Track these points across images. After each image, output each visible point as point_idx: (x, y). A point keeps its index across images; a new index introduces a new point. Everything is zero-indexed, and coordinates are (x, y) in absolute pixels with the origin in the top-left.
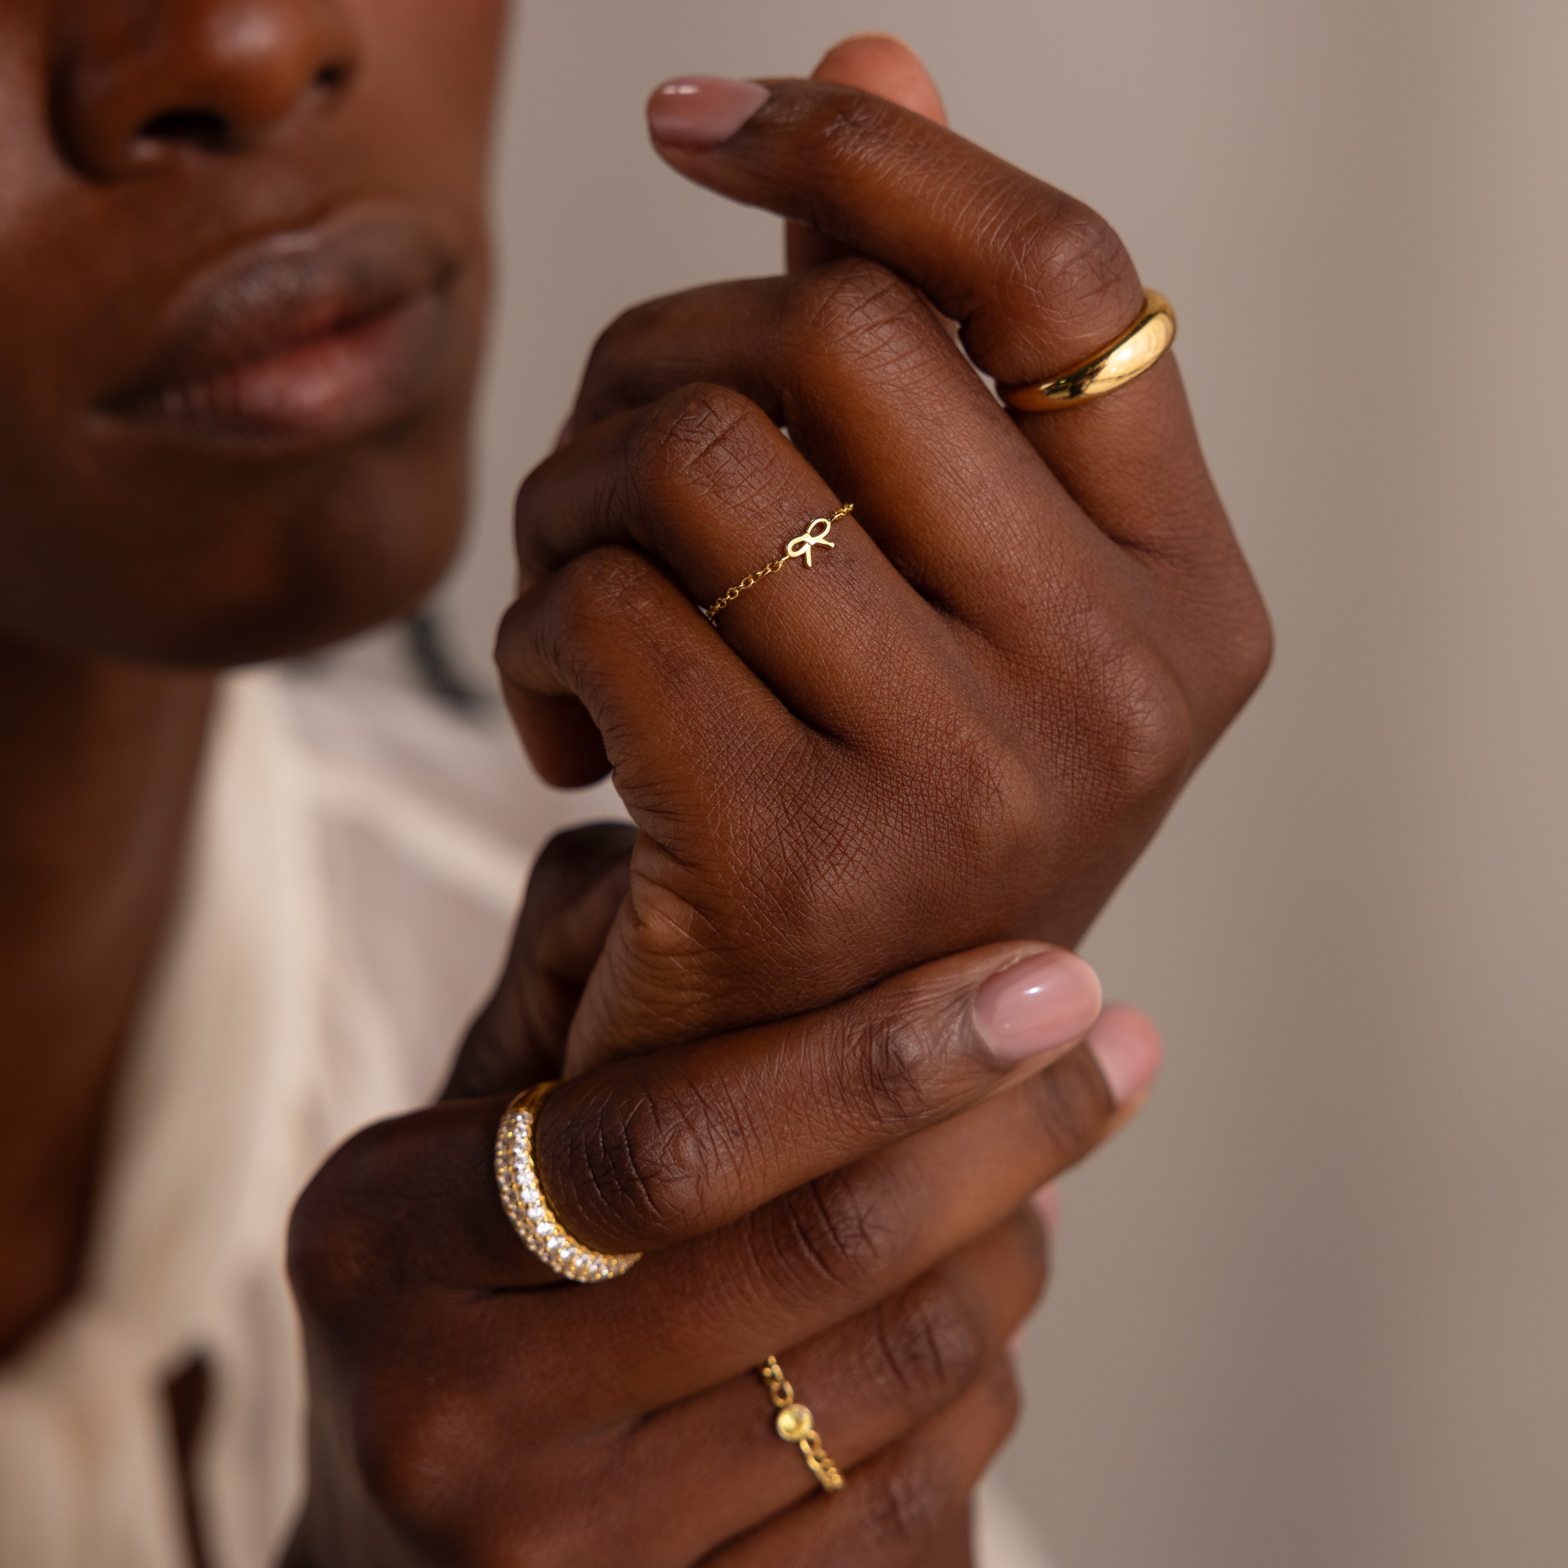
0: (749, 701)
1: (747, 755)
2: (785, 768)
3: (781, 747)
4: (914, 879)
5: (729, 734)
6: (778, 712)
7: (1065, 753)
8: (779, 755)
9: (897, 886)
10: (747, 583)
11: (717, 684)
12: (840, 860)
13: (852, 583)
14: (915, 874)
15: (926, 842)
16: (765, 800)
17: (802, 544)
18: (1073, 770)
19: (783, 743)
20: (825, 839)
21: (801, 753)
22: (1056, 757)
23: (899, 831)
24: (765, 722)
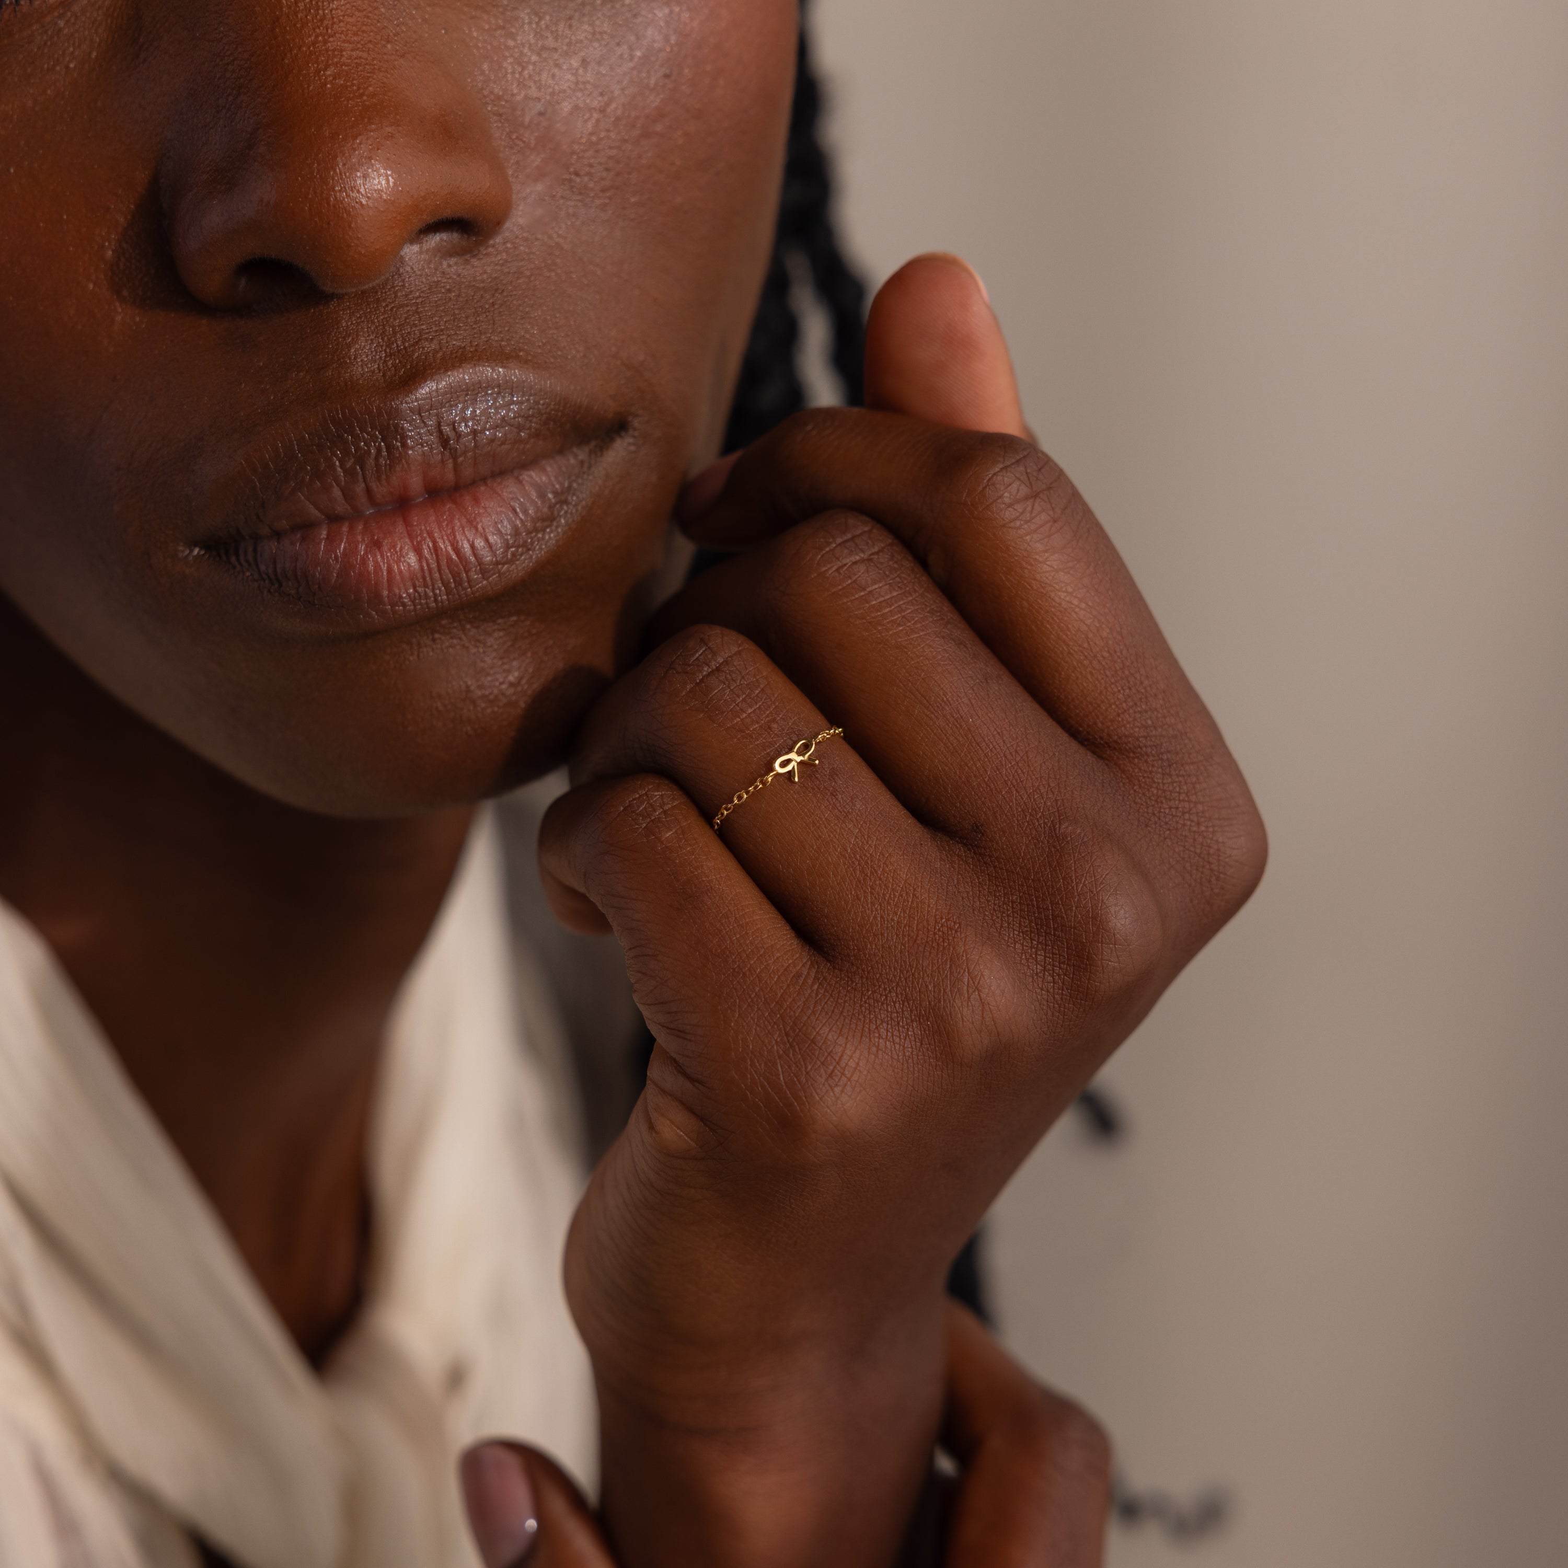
0: (759, 926)
1: (751, 978)
2: (788, 991)
3: (786, 970)
4: (907, 1086)
5: (735, 958)
6: (785, 938)
7: (1045, 950)
8: (783, 978)
9: (891, 1096)
10: (740, 798)
11: (729, 910)
12: (838, 1082)
13: (835, 794)
14: (908, 1080)
15: (914, 1047)
16: (766, 1023)
17: (788, 761)
18: (1054, 966)
19: (787, 967)
20: (824, 1061)
21: (804, 976)
22: (1036, 954)
23: (891, 1042)
24: (772, 946)
